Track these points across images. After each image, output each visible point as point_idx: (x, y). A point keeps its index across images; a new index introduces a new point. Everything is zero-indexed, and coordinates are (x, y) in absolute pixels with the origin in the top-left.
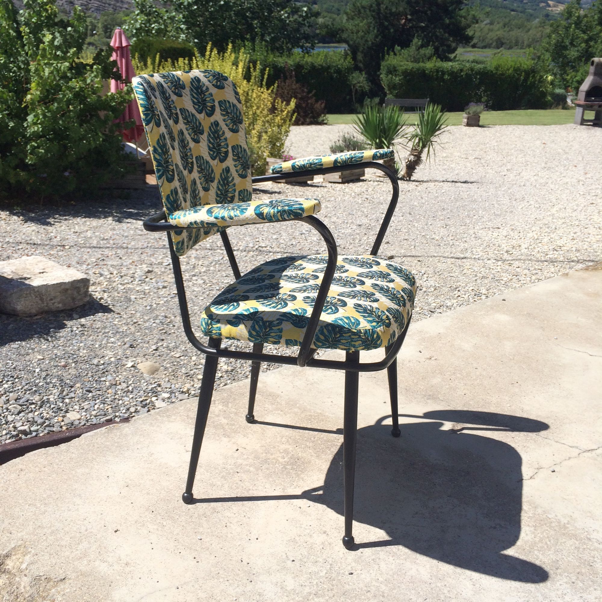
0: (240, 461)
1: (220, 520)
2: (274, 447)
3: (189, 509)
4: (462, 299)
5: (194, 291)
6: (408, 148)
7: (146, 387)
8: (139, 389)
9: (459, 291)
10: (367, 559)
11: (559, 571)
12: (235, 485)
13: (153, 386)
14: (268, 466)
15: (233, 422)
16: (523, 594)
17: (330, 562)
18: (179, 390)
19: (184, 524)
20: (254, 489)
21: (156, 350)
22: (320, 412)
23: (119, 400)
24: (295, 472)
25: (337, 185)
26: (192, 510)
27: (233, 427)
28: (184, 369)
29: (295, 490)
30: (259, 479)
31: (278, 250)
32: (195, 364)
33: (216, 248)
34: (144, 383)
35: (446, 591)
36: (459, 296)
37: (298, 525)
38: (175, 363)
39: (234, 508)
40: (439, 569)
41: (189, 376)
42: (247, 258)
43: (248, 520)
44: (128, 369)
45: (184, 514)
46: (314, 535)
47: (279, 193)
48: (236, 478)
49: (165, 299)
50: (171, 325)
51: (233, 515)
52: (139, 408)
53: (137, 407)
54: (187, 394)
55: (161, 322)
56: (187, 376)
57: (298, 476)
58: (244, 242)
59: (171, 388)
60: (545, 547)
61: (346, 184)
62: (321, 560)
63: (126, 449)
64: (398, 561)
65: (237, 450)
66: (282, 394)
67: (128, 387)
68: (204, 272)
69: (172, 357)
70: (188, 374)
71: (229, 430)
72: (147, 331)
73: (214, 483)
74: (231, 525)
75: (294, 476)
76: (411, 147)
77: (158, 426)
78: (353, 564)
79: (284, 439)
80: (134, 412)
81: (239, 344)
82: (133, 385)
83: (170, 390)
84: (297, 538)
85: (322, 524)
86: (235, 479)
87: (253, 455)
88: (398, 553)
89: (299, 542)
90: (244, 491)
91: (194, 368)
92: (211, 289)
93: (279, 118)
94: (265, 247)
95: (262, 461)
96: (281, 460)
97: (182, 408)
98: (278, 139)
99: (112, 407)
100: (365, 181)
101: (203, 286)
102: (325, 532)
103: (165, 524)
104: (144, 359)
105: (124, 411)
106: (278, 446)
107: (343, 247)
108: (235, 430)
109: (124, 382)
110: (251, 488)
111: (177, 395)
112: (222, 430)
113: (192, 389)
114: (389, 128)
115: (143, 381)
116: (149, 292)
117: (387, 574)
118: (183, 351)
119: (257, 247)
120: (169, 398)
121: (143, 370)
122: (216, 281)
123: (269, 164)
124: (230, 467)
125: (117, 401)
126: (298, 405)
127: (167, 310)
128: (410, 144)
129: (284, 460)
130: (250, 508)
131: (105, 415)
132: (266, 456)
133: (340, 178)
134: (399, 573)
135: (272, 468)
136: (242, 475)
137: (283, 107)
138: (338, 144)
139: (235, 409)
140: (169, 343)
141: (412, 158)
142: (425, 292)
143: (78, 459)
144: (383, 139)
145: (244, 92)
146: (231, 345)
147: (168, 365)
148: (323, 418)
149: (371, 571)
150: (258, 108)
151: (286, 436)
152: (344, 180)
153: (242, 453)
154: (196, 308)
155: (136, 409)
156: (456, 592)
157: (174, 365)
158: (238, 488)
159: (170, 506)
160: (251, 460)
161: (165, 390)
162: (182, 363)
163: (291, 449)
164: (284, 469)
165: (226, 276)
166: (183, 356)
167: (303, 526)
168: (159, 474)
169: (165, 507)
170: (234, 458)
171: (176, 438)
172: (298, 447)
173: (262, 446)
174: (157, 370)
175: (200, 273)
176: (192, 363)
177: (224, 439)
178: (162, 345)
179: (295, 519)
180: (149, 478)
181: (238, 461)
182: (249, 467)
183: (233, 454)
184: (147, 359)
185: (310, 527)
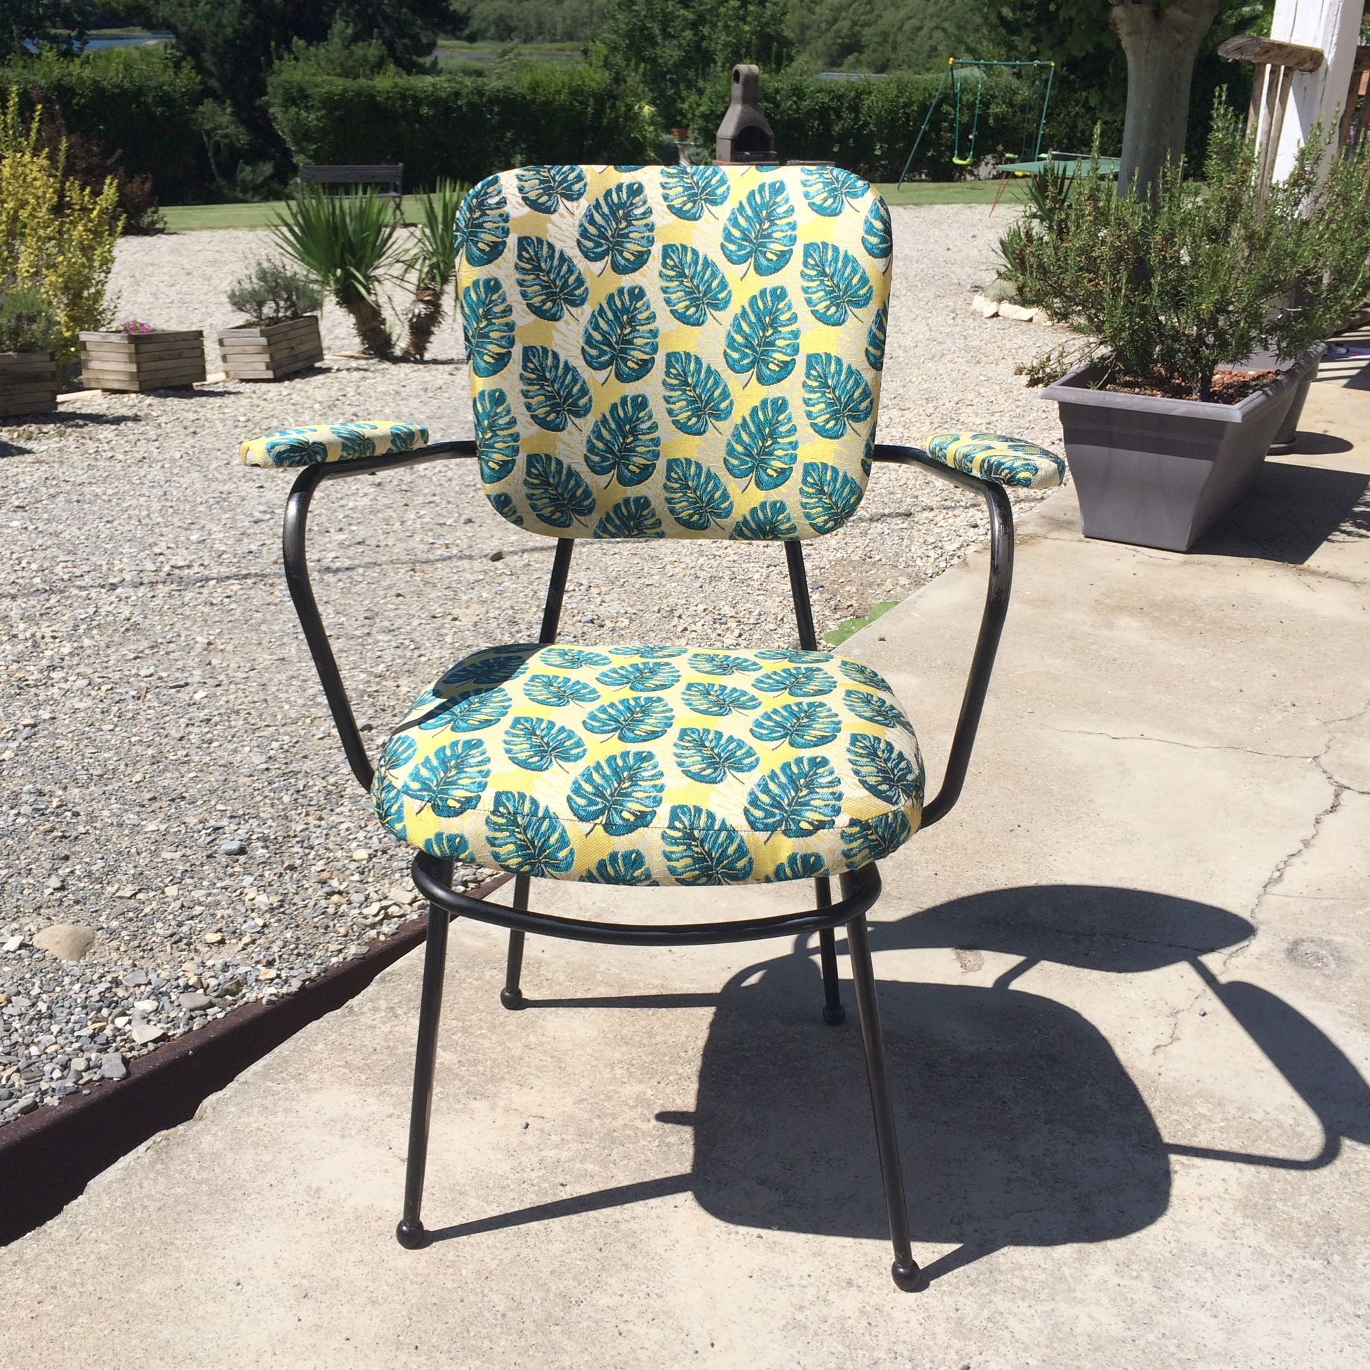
0: (550, 1154)
1: (596, 1323)
2: (610, 1098)
3: (504, 1315)
4: (694, 635)
5: (76, 711)
6: (407, 285)
7: (83, 995)
8: (67, 1004)
9: (680, 617)
10: (977, 1323)
11: (1344, 1235)
13: (102, 987)
14: (621, 1148)
15: (471, 1056)
16: (1314, 1308)
17: (906, 1354)
18: (175, 984)
19: (514, 1357)
20: (626, 1217)
21: (62, 888)
23: (28, 1046)
25: (264, 386)
27: (481, 1068)
28: (159, 925)
31: (224, 571)
32: (183, 906)
33: (61, 585)
34: (72, 983)
35: (1173, 1349)
36: (686, 629)
37: (780, 1283)
38: (131, 914)
39: (611, 1281)
40: (1129, 1302)
41: (180, 940)
42: (157, 601)
43: (660, 1302)
44: (11, 956)
45: (498, 1330)
46: (831, 1296)
47: (136, 419)
49: (14, 745)
50: (69, 814)
51: (617, 1299)
52: (93, 1056)
53: (87, 1055)
54: (201, 991)
55: (35, 810)
56: (176, 942)
58: (125, 560)
59: (150, 983)
60: (1288, 1187)
61: (287, 383)
62: (882, 1355)
63: (239, 1194)
64: (1040, 1307)
65: (527, 1126)
66: (546, 956)
67: (33, 1005)
68: (71, 654)
69: (113, 898)
70: (176, 938)
71: (474, 1079)
72: (10, 842)
74: (631, 1326)
76: (415, 281)
77: (286, 1110)
78: (957, 1344)
80: (85, 1071)
81: (266, 831)
82: (44, 996)
83: (149, 988)
84: (800, 1316)
85: (832, 1264)
87: (571, 1130)
88: (1027, 1286)
89: (808, 1323)
90: (606, 1231)
93: (80, 228)
94: (189, 567)
95: (601, 1140)
97: (320, 1046)
98: (86, 282)
99: (18, 1071)
100: (328, 370)
101: (93, 693)
102: (850, 1283)
104: (40, 919)
105: (57, 1074)
106: (615, 1092)
107: (374, 543)
109: (19, 993)
111: (174, 997)
112: (457, 1083)
113: (207, 974)
114: (364, 243)
115: (67, 980)
117: (1038, 1345)
118: (134, 877)
119: (167, 568)
120: (157, 1011)
121: (53, 951)
122: (118, 675)
123: (89, 347)
124: (534, 1175)
125: (21, 1050)
126: (598, 976)
127: (33, 772)
128: (413, 276)
131: (11, 1095)
132: (603, 1126)
133: (268, 368)
134: (1060, 1335)
136: (577, 1189)
137: (87, 198)
138: (247, 286)
139: (456, 1019)
140: (88, 864)
141: (420, 309)
142: (613, 630)
143: (125, 1256)
144: (353, 270)
146: (249, 839)
147: (115, 924)
149: (1003, 1349)
150: (23, 204)
151: (619, 1062)
152: (279, 373)
153: (542, 1131)
154: (106, 755)
155: (89, 1060)
156: (1193, 1345)
157: (131, 920)
159: (451, 1320)
160: (574, 1146)
161: (138, 991)
162: (147, 910)
163: (650, 1092)
164: (665, 1149)
165: (136, 658)
166: (140, 891)
167: (794, 1281)
168: (369, 1241)
169: (440, 1327)
170: (531, 1149)
171: (353, 1132)
172: (662, 1085)
173: (581, 1101)
174: (89, 943)
175: (63, 659)
176: (173, 905)
177: (475, 1104)
178: (72, 872)
179: (765, 1270)
180: (352, 1259)
181: (544, 1153)
182: (582, 1162)
183: (522, 1138)
184: (49, 919)
185: (812, 1280)
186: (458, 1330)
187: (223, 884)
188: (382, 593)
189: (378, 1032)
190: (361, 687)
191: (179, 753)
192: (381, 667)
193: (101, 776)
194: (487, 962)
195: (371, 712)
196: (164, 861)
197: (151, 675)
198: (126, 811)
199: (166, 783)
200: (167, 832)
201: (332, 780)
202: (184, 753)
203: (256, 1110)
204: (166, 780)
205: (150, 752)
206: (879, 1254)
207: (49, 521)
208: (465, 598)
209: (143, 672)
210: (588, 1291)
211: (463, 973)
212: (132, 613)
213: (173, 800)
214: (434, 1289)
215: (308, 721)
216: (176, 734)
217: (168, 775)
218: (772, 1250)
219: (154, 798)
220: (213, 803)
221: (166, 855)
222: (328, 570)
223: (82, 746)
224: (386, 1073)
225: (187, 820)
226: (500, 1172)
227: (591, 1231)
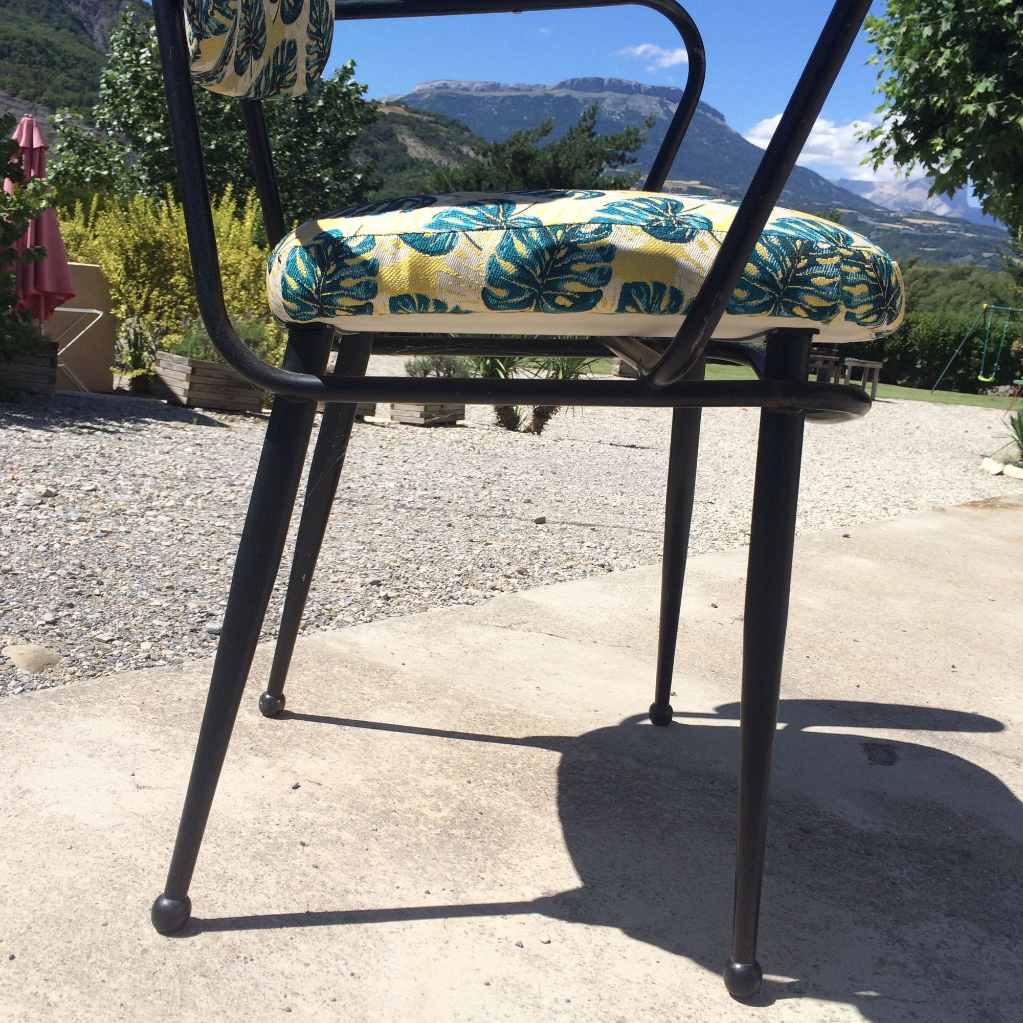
0: (306, 815)
1: (257, 985)
2: (405, 783)
3: (145, 951)
12: (299, 878)
14: (393, 827)
19: (125, 997)
20: (360, 889)
21: (54, 623)
22: (513, 707)
24: (480, 846)
25: (415, 428)
26: (155, 952)
27: (279, 734)
28: (121, 664)
29: (489, 892)
30: (373, 862)
32: (148, 657)
37: (525, 1000)
38: (100, 652)
39: (303, 947)
43: (353, 982)
45: (128, 964)
48: (301, 858)
50: (95, 582)
51: (299, 967)
55: (69, 574)
57: (492, 855)
61: (433, 429)
65: (296, 787)
66: (404, 668)
68: (172, 507)
69: (92, 639)
71: (266, 740)
72: (34, 588)
73: (230, 873)
74: (299, 1000)
75: (479, 855)
77: (51, 725)
79: (429, 765)
85: (606, 996)
86: (297, 862)
87: (345, 801)
90: (328, 897)
91: (145, 664)
92: (186, 531)
95: (373, 816)
96: (432, 815)
100: (466, 426)
101: (171, 526)
103: (54, 997)
104: (21, 639)
106: (415, 780)
108: (284, 740)
110: (351, 886)
112: (246, 740)
115: (13, 683)
116: (45, 525)
118: (120, 630)
121: (14, 660)
124: (278, 829)
126: (451, 692)
129: (440, 815)
130: (355, 945)
132: (384, 804)
135: (409, 834)
136: (319, 851)
140: (87, 614)
144: (498, 362)
145: (254, 260)
147: (81, 655)
148: (526, 720)
151: (434, 757)
152: (429, 421)
153: (312, 795)
154: (152, 557)
157: (96, 655)
158: (309, 887)
159: (77, 941)
160: (339, 814)
162: (115, 652)
163: (455, 787)
164: (445, 838)
165: (218, 517)
166: (119, 639)
167: (545, 1002)
168: (43, 845)
169: (59, 944)
170: (288, 807)
171: (104, 754)
172: (472, 785)
173: (370, 780)
174: (51, 663)
175: (163, 508)
176: (140, 654)
177: (251, 759)
178: (69, 615)
179: (511, 981)
180: (10, 857)
181: (300, 813)
182: (339, 829)
183: (284, 796)
184: (28, 640)
185: (570, 1007)
186: (77, 953)
187: (193, 651)
188: (437, 523)
189: (194, 688)
190: (387, 562)
191: (212, 567)
192: (411, 555)
193: (139, 567)
194: (341, 661)
195: (387, 577)
196: (152, 626)
197: (224, 526)
198: (143, 590)
199: (188, 581)
200: (167, 608)
201: (328, 606)
202: (216, 568)
203: (20, 718)
204: (191, 581)
205: (188, 562)
206: (675, 999)
207: (214, 453)
208: (502, 536)
209: (217, 524)
210: (267, 950)
211: (311, 664)
212: (236, 499)
213: (186, 591)
214: (82, 906)
215: (331, 571)
216: (217, 556)
217: (193, 577)
218: (530, 963)
219: (171, 588)
220: (218, 599)
221: (156, 622)
222: (403, 506)
223: (137, 550)
224: (177, 719)
225: (189, 604)
226: (239, 819)
227: (309, 894)
